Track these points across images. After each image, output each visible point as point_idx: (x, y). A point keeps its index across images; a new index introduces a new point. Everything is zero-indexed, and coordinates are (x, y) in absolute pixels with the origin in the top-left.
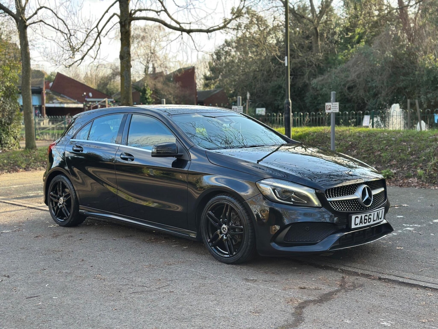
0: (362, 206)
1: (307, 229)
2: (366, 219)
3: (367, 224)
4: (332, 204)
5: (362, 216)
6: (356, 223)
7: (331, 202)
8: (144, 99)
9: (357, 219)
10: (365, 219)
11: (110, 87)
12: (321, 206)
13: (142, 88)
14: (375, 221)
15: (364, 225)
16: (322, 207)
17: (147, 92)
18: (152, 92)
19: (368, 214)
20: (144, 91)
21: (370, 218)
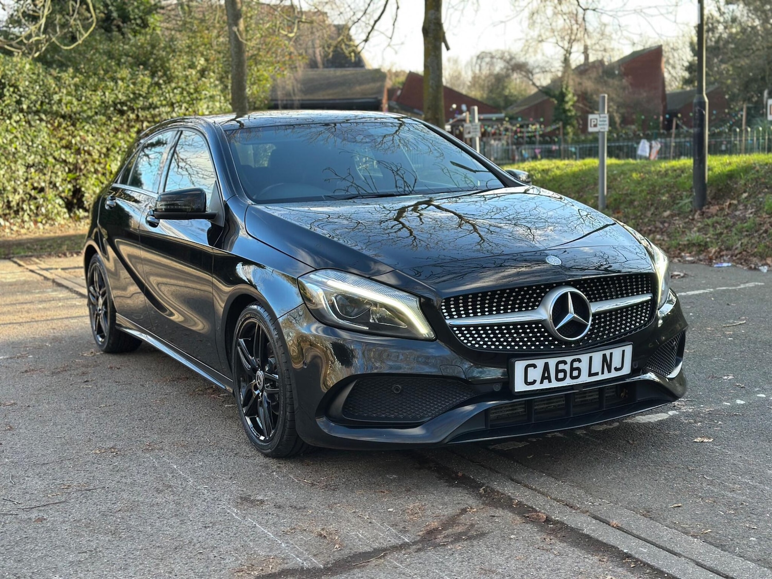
0: (555, 339)
1: (397, 390)
2: (564, 371)
3: (568, 382)
4: (461, 332)
5: (546, 365)
6: (530, 380)
7: (459, 327)
8: (561, 111)
9: (530, 369)
10: (558, 371)
11: (510, 92)
12: (433, 336)
13: (557, 92)
14: (597, 374)
15: (555, 384)
16: (435, 340)
17: (567, 99)
18: (575, 98)
19: (569, 359)
20: (562, 97)
21: (579, 369)
